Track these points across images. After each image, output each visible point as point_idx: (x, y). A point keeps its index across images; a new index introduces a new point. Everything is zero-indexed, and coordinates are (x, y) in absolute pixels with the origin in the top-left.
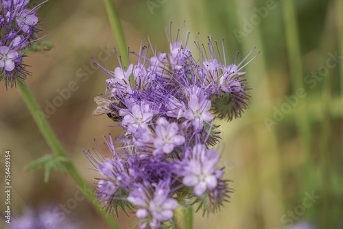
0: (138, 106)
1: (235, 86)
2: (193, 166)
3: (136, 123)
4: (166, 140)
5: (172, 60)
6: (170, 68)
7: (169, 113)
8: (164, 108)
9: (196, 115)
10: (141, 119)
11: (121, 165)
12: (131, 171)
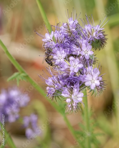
0: (59, 51)
1: (100, 36)
2: (88, 77)
3: (59, 59)
4: (75, 66)
5: (70, 27)
6: (69, 30)
7: (74, 53)
8: (71, 51)
9: (85, 52)
10: (61, 57)
11: (56, 79)
12: (61, 82)
